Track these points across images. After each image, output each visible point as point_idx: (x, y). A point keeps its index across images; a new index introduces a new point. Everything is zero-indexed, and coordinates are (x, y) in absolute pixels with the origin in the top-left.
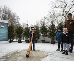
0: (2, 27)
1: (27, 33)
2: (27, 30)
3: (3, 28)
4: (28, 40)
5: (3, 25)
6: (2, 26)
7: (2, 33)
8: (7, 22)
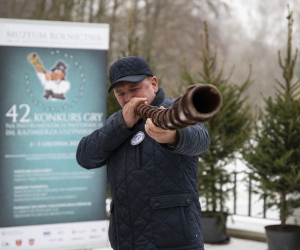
0: (50, 93)
1: (281, 162)
2: (286, 125)
3: (61, 97)
4: (290, 221)
5: (59, 72)
6: (50, 85)
7: (55, 150)
8: (96, 37)
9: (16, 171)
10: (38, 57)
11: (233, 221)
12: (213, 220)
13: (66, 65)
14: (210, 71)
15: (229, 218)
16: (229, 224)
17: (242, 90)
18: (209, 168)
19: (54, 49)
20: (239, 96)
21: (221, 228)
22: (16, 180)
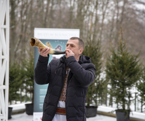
9: (41, 90)
10: (50, 43)
11: (132, 114)
12: (123, 113)
13: (61, 46)
14: (123, 49)
15: (131, 113)
16: (131, 115)
17: (137, 57)
18: (122, 91)
19: (57, 40)
20: (136, 59)
21: (127, 117)
22: (41, 93)
